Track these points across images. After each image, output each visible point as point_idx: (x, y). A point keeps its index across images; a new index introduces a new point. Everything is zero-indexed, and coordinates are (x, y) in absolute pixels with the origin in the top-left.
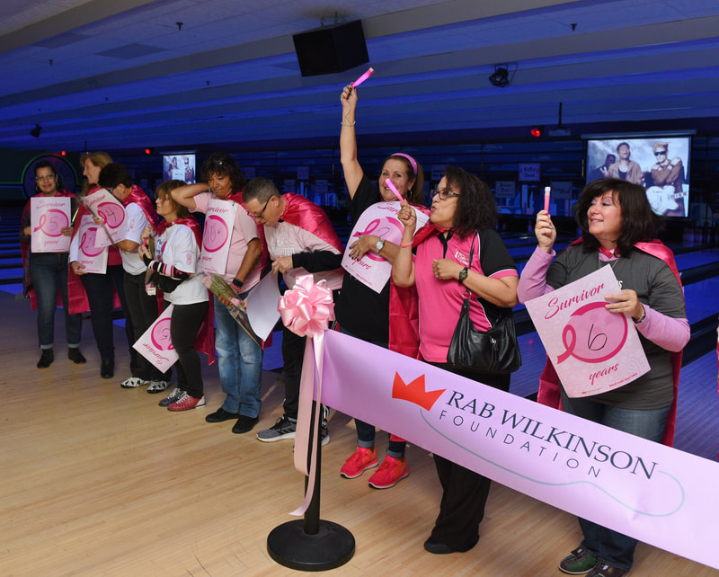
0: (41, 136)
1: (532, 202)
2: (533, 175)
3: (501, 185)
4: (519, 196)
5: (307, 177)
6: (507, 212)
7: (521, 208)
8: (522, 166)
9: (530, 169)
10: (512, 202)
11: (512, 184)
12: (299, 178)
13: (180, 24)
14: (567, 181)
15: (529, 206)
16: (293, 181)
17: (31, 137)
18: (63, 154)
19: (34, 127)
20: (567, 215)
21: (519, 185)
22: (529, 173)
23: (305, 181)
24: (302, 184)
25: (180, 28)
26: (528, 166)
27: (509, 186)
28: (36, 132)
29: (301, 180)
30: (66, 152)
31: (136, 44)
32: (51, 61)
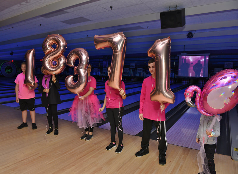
0: (13, 55)
13: (111, 7)
17: (10, 55)
18: (13, 61)
19: (11, 52)
25: (111, 9)
28: (12, 54)
30: (14, 61)
31: (82, 17)
32: (41, 24)
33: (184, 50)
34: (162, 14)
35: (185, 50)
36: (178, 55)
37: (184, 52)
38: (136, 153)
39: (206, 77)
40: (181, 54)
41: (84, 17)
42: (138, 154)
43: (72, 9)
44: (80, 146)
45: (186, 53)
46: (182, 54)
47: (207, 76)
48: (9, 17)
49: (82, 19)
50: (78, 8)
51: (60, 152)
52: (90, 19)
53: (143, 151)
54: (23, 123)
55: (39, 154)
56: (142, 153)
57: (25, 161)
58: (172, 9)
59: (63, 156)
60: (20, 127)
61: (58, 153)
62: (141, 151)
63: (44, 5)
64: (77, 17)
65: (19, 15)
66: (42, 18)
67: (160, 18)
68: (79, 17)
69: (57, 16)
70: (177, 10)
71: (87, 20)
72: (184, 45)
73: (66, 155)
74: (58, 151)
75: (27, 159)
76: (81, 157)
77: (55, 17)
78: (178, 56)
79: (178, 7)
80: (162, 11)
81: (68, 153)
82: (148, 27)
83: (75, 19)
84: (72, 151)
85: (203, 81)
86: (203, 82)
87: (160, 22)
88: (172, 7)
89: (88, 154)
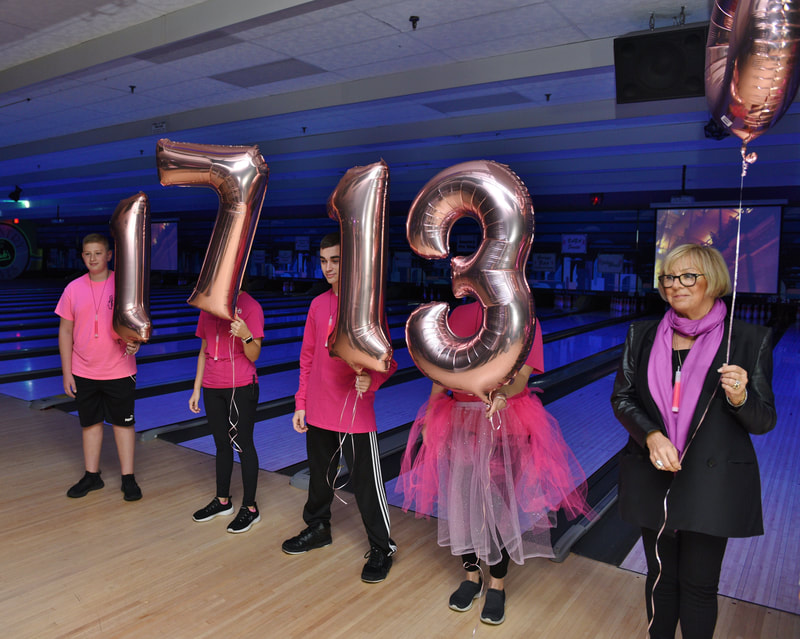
1: (575, 277)
2: (578, 247)
3: (539, 258)
4: (560, 269)
5: (307, 248)
6: (547, 286)
7: (562, 282)
8: (566, 237)
9: (576, 241)
10: (552, 275)
11: (553, 256)
12: (297, 248)
13: (414, 20)
14: (616, 253)
15: (571, 281)
16: (289, 253)
18: (16, 221)
20: (616, 290)
21: (560, 258)
22: (573, 244)
23: (303, 252)
24: (300, 256)
25: (414, 27)
26: (572, 237)
27: (548, 258)
29: (298, 252)
30: (19, 220)
31: (293, 59)
32: (133, 88)
33: (683, 186)
34: (623, 46)
35: (688, 187)
36: (653, 205)
37: (683, 192)
38: (287, 541)
39: (769, 295)
40: (669, 201)
41: (302, 59)
42: (291, 545)
43: (259, 31)
44: (302, 578)
45: (688, 200)
46: (673, 199)
47: (775, 291)
48: (21, 62)
49: (292, 68)
50: (283, 23)
51: (223, 601)
52: (324, 68)
53: (309, 535)
54: (87, 473)
55: (138, 603)
56: (303, 541)
57: (86, 631)
58: (660, 25)
59: (235, 618)
60: (77, 491)
61: (217, 604)
62: (303, 534)
63: (154, 15)
64: (275, 57)
65: (56, 53)
66: (143, 63)
67: (611, 61)
68: (282, 57)
69: (199, 56)
70: (682, 27)
71: (314, 70)
72: (684, 167)
73: (251, 613)
74: (215, 596)
75: (94, 623)
76: (311, 628)
77: (189, 58)
78: (656, 210)
79: (688, 15)
80: (622, 32)
81: (255, 606)
82: (548, 96)
83: (265, 65)
84: (273, 596)
85: (752, 309)
86: (755, 315)
87: (612, 75)
88: (664, 17)
89: (335, 612)
